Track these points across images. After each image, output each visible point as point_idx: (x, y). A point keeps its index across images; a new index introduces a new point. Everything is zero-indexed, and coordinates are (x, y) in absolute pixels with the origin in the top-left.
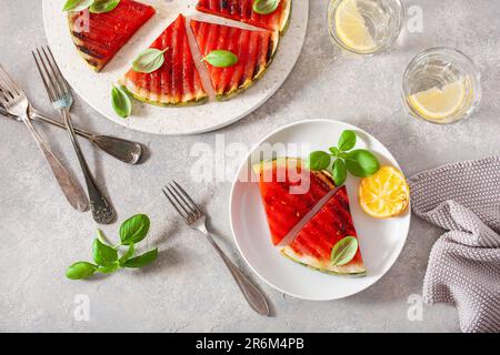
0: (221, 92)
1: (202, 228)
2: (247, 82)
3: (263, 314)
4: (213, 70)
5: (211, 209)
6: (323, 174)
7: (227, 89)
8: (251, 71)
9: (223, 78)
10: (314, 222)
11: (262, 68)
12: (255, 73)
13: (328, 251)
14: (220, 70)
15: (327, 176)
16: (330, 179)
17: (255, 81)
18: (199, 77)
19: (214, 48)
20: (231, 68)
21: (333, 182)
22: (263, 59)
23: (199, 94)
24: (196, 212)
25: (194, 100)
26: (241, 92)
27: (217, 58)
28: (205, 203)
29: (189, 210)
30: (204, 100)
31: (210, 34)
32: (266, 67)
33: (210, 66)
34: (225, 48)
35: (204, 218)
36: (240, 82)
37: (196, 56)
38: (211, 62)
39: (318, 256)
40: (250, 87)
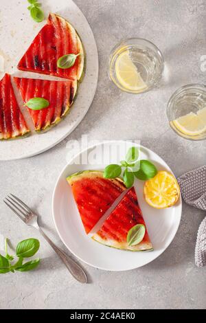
0: (39, 127)
1: (35, 225)
2: (57, 119)
3: (83, 282)
4: (33, 113)
5: (41, 211)
6: (117, 180)
7: (43, 125)
8: (59, 111)
9: (39, 117)
10: (113, 215)
11: (67, 108)
12: (62, 112)
13: (125, 235)
14: (37, 112)
15: (119, 182)
16: (122, 184)
17: (63, 118)
18: (23, 118)
19: (32, 96)
20: (45, 110)
21: (124, 186)
22: (67, 101)
23: (24, 131)
24: (30, 214)
25: (20, 135)
26: (54, 126)
27: (34, 104)
28: (36, 206)
29: (25, 213)
30: (28, 134)
31: (28, 86)
32: (70, 107)
33: (30, 110)
34: (39, 96)
35: (36, 217)
36: (52, 119)
37: (20, 103)
38: (30, 107)
39: (118, 240)
40: (60, 122)
